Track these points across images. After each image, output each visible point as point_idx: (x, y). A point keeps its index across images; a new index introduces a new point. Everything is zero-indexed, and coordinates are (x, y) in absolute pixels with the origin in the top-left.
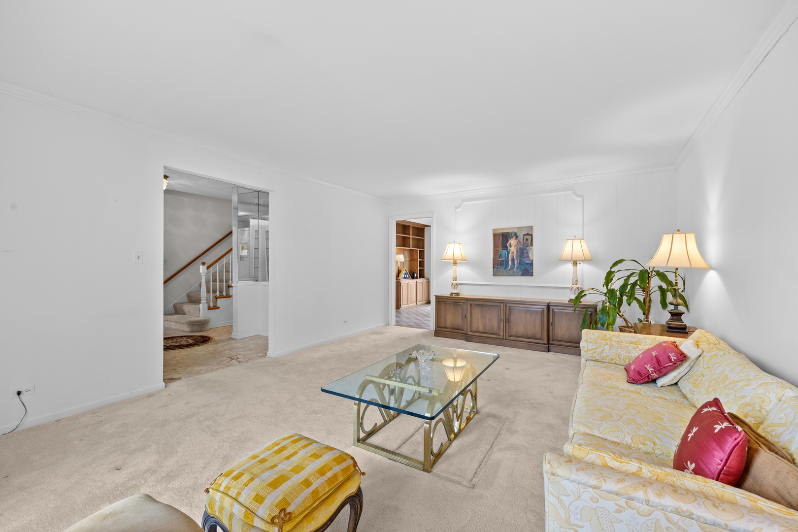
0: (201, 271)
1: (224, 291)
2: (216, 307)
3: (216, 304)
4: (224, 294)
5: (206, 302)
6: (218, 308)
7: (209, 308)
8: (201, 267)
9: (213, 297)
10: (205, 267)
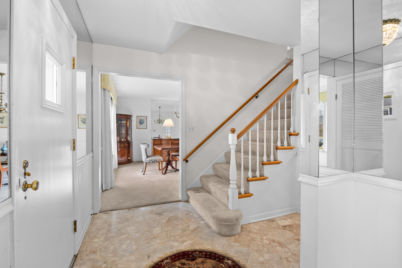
0: (230, 142)
1: (258, 170)
2: (247, 195)
3: (248, 189)
4: (258, 174)
5: (236, 186)
6: (251, 195)
7: (241, 196)
8: (230, 135)
9: (244, 178)
10: (235, 135)
